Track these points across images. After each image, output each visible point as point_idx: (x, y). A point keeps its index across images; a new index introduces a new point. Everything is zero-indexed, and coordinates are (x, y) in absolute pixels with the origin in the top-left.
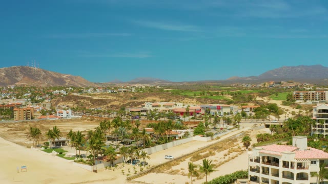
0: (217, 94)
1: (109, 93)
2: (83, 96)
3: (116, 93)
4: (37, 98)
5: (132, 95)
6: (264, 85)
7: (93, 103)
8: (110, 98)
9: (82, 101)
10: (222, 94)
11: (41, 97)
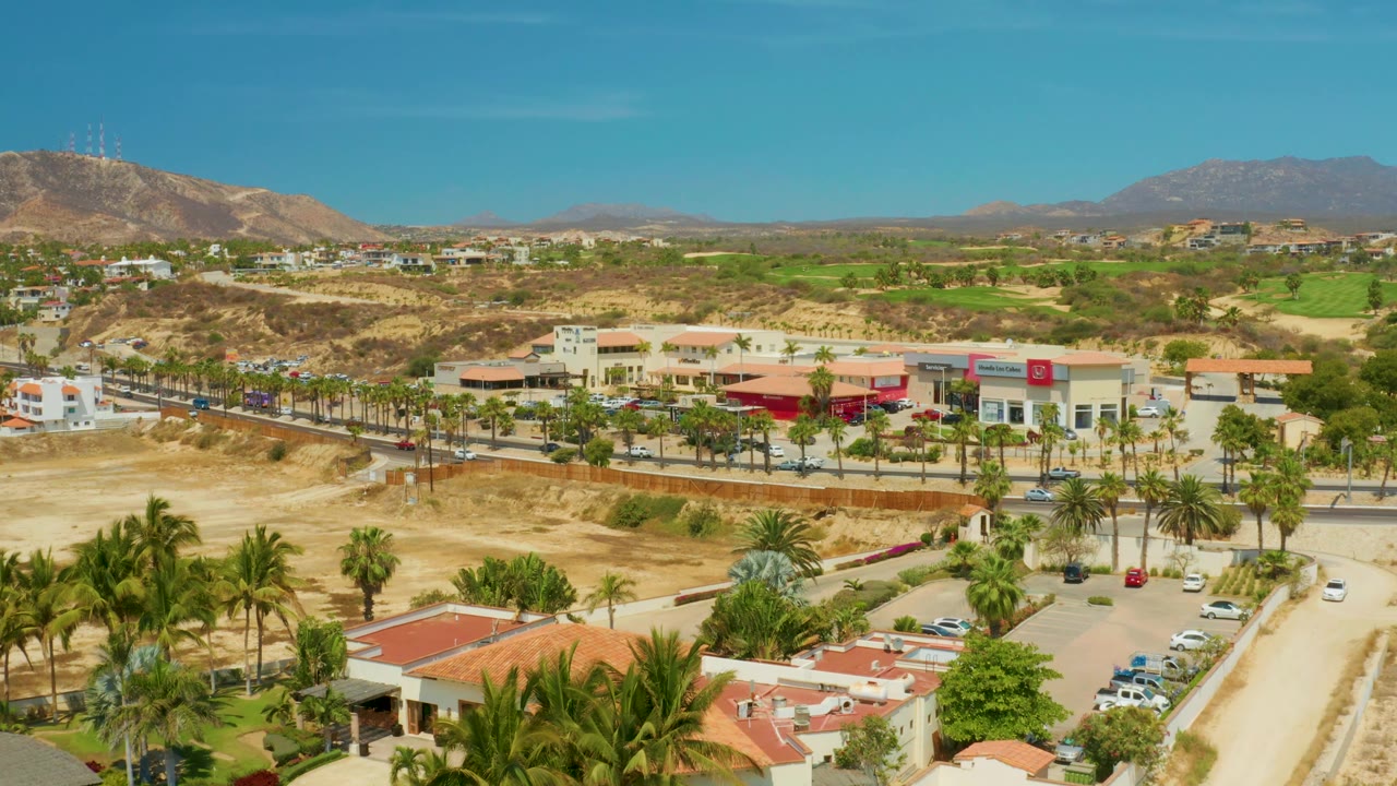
0: (967, 277)
1: (393, 272)
2: (250, 286)
3: (427, 268)
4: (12, 299)
5: (507, 284)
6: (1167, 236)
7: (280, 329)
8: (388, 296)
9: (227, 313)
10: (993, 278)
11: (34, 293)
